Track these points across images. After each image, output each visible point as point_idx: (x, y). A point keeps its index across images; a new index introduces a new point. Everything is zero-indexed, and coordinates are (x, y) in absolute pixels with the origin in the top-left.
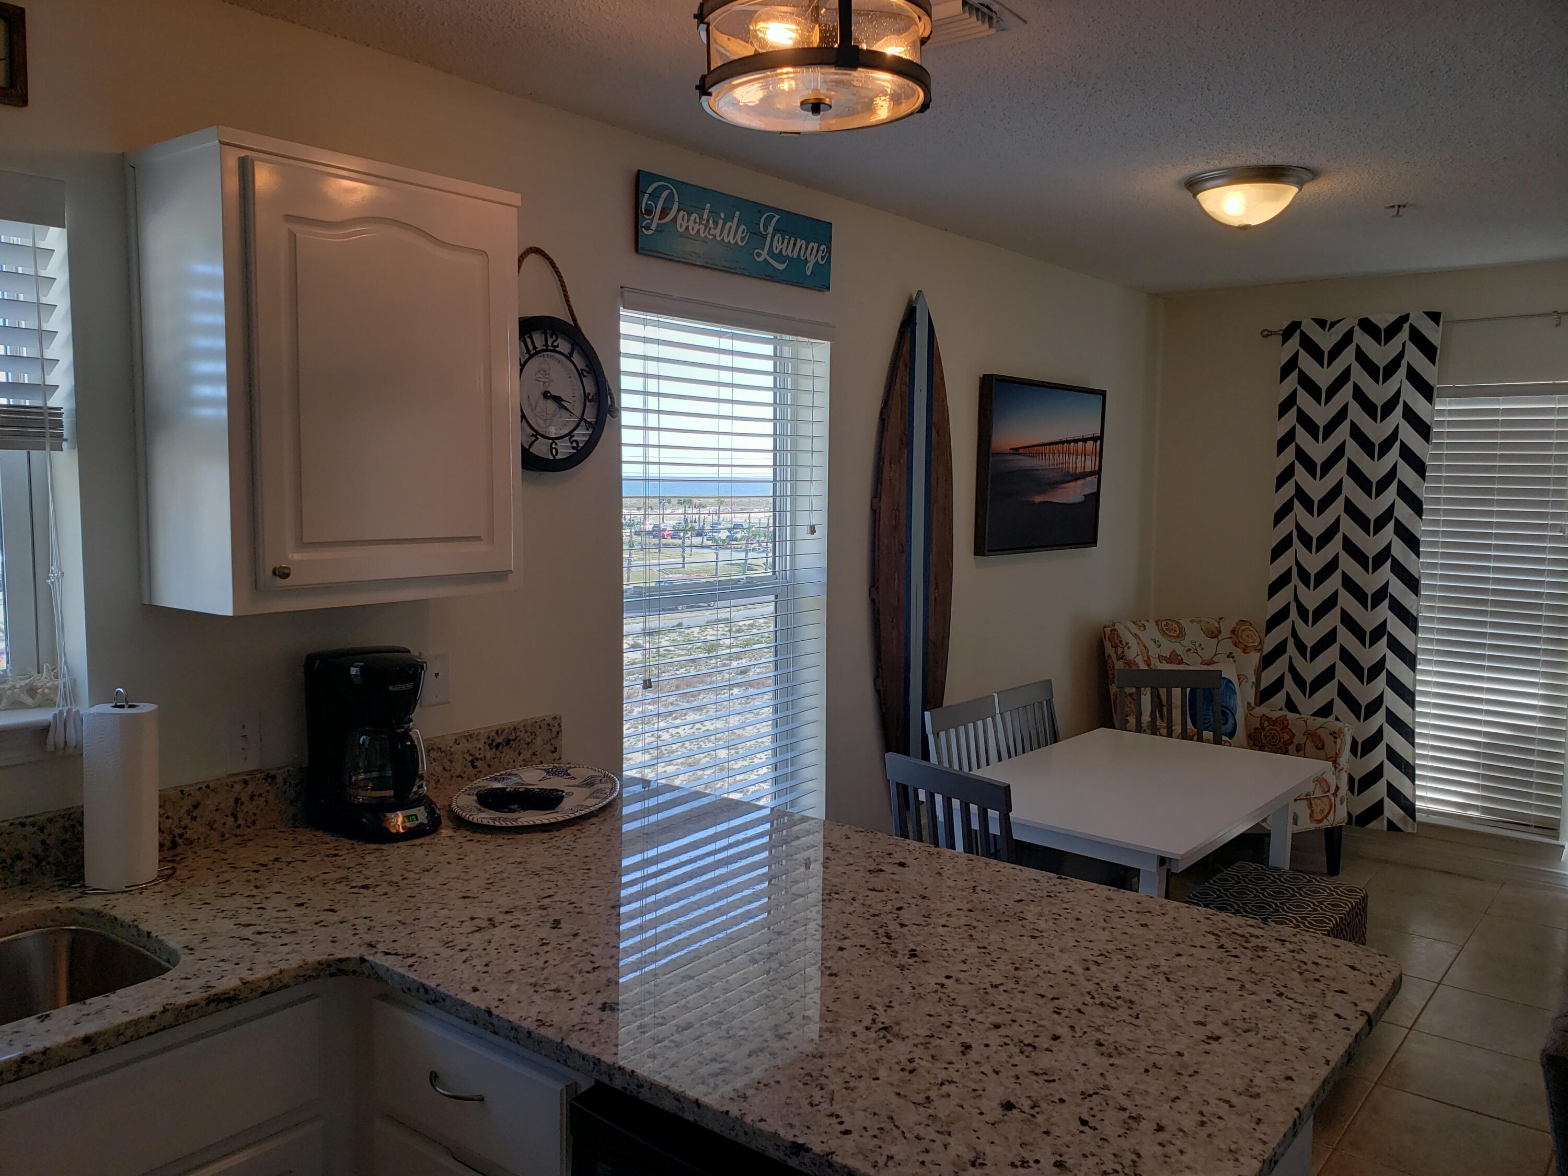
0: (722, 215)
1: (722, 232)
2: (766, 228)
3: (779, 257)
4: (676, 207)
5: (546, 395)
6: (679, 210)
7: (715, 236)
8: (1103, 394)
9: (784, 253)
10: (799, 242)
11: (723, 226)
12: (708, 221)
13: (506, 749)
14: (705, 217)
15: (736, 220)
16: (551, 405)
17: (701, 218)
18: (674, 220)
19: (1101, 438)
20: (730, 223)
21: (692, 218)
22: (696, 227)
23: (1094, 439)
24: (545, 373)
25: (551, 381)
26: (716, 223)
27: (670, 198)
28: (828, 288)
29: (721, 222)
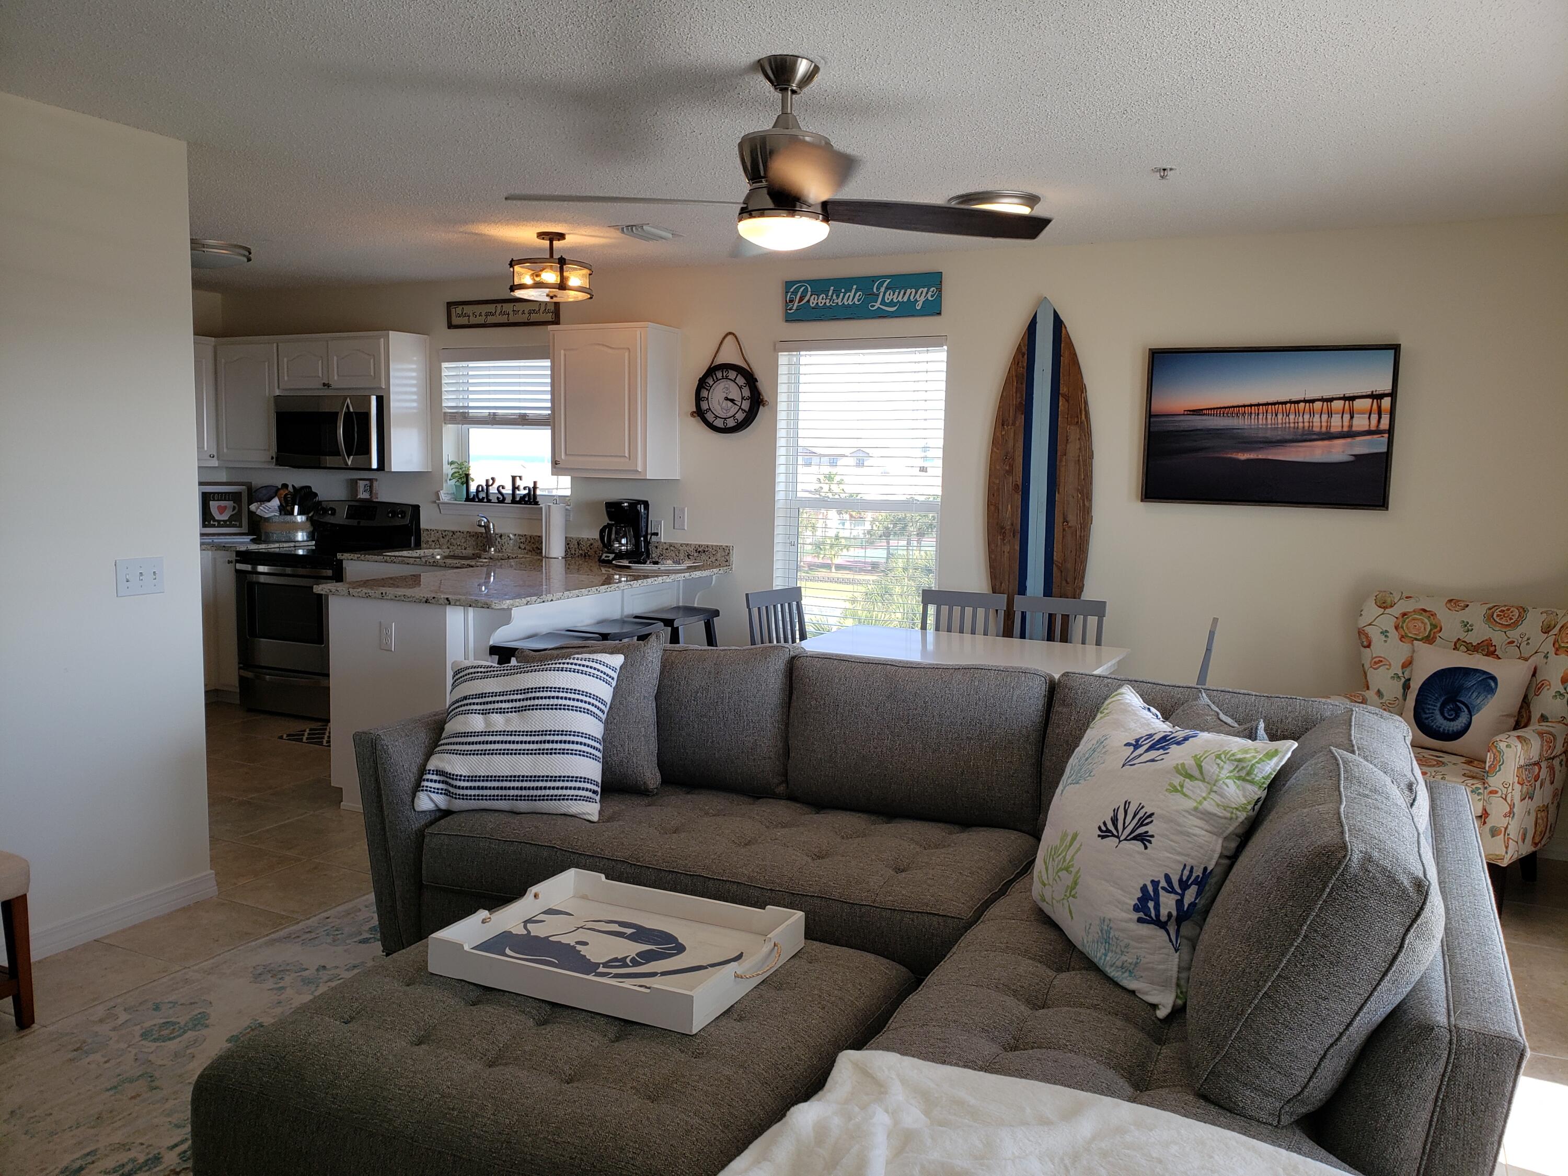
0: (843, 290)
1: (843, 299)
2: (878, 289)
3: (892, 304)
4: (809, 293)
5: (727, 399)
6: (811, 295)
7: (837, 303)
8: (1396, 348)
9: (895, 300)
10: (909, 291)
11: (844, 297)
12: (832, 296)
13: (703, 554)
14: (830, 294)
15: (853, 291)
16: (730, 404)
17: (827, 296)
18: (808, 301)
19: (1393, 394)
20: (848, 294)
21: (821, 297)
22: (824, 301)
23: (1378, 397)
24: (727, 389)
25: (730, 392)
26: (838, 296)
27: (806, 291)
28: (939, 314)
29: (842, 295)
